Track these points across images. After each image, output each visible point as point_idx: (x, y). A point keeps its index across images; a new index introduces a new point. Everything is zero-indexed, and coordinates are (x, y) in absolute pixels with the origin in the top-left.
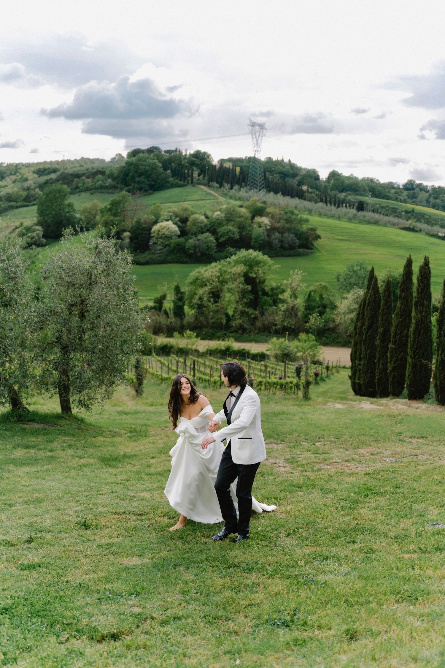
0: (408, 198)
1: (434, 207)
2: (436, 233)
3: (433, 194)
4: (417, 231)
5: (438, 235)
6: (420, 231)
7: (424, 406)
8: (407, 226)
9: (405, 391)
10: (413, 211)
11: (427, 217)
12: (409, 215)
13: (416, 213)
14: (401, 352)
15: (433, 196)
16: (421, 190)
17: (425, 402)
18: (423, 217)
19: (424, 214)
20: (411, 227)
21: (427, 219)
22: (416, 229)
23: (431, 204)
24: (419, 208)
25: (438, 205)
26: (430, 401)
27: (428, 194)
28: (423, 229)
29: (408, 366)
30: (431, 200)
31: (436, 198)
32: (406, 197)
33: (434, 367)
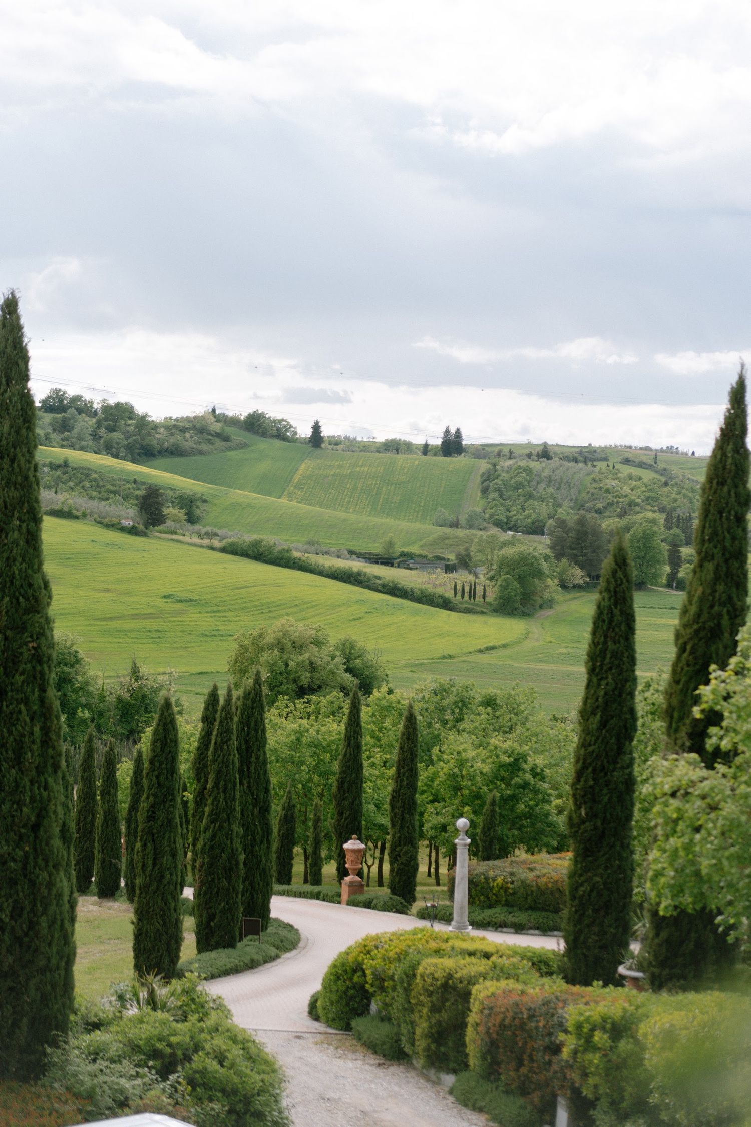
0: (54, 430)
1: (109, 449)
2: (115, 520)
3: (105, 419)
4: (77, 518)
5: (119, 524)
6: (84, 516)
7: (116, 905)
8: (57, 507)
9: (93, 888)
10: (66, 464)
11: (95, 476)
12: (59, 473)
13: (73, 469)
14: (85, 842)
15: (105, 423)
16: (80, 411)
17: (115, 900)
18: (87, 475)
19: (89, 469)
20: (66, 509)
21: (95, 480)
22: (74, 512)
23: (102, 442)
24: (76, 457)
25: (118, 443)
26: (122, 899)
27: (94, 420)
28: (88, 512)
29: (96, 861)
30: (102, 432)
31: (111, 429)
32: (50, 430)
33: (124, 867)
